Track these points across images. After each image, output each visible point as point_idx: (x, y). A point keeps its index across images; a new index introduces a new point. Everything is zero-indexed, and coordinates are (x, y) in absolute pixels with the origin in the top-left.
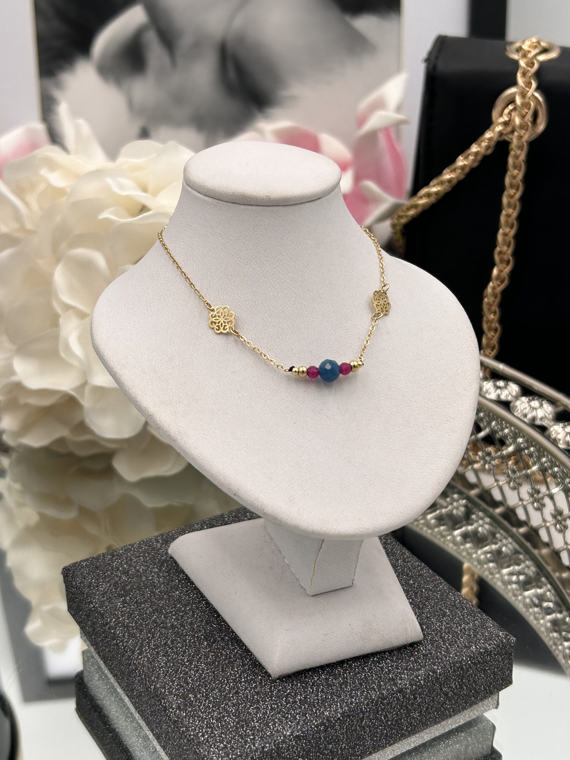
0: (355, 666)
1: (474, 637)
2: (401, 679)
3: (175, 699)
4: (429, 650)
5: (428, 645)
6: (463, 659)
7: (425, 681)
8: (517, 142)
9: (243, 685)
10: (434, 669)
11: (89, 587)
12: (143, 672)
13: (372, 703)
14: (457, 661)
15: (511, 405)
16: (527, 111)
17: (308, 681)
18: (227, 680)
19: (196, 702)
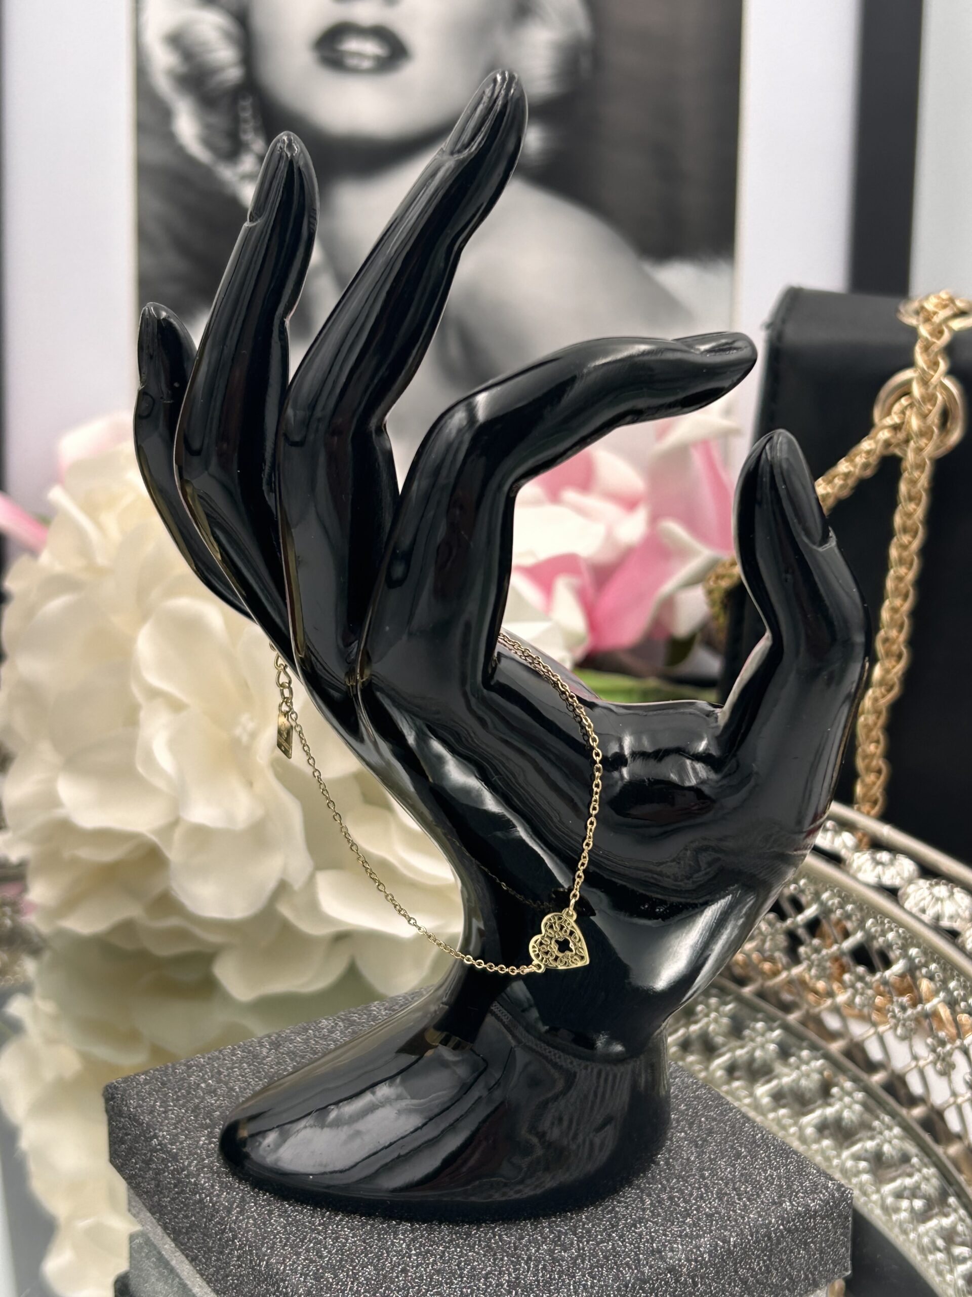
0: (596, 1231)
1: (787, 1189)
2: (672, 1250)
3: (302, 1279)
4: (716, 1208)
5: (714, 1200)
6: (770, 1222)
7: (710, 1256)
8: (915, 458)
9: (414, 1260)
10: (725, 1236)
11: (151, 1112)
12: (247, 1240)
13: (626, 1286)
14: (761, 1225)
15: (900, 893)
16: (931, 408)
17: (521, 1254)
18: (388, 1253)
19: (337, 1284)
